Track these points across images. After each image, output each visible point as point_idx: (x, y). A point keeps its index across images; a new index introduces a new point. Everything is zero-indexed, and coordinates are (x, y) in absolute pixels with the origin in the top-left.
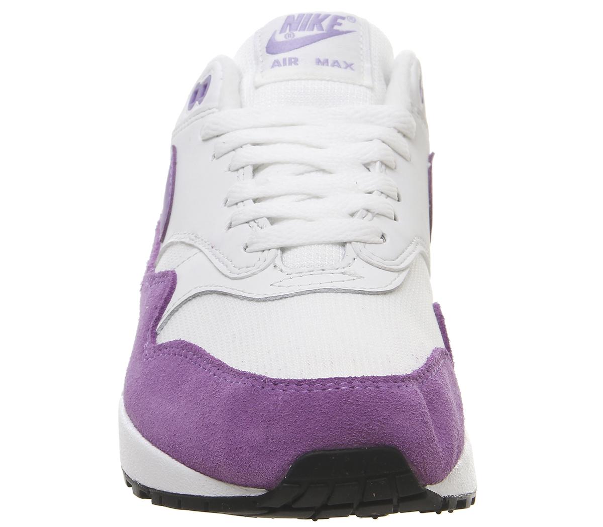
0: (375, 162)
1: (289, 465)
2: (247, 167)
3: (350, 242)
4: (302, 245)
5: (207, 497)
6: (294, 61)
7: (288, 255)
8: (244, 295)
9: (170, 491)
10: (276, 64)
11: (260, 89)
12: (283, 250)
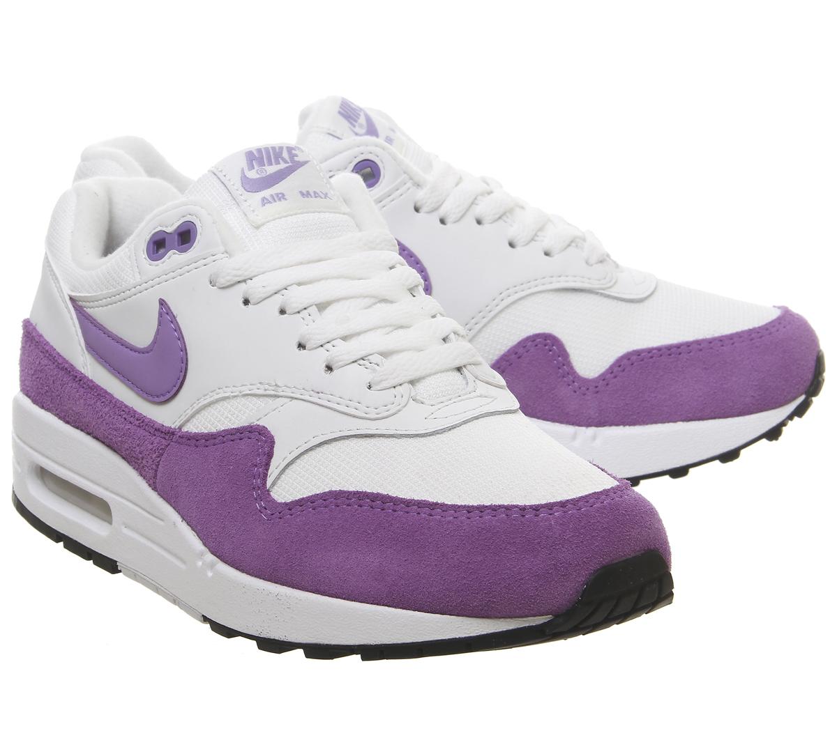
0: (417, 286)
1: (583, 585)
2: (311, 308)
3: (465, 366)
4: (430, 375)
5: (465, 638)
6: (281, 197)
7: (420, 387)
8: (399, 432)
9: (399, 642)
10: (264, 201)
11: (263, 228)
12: (412, 382)
